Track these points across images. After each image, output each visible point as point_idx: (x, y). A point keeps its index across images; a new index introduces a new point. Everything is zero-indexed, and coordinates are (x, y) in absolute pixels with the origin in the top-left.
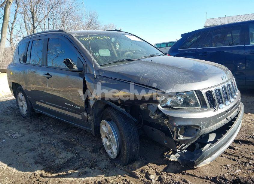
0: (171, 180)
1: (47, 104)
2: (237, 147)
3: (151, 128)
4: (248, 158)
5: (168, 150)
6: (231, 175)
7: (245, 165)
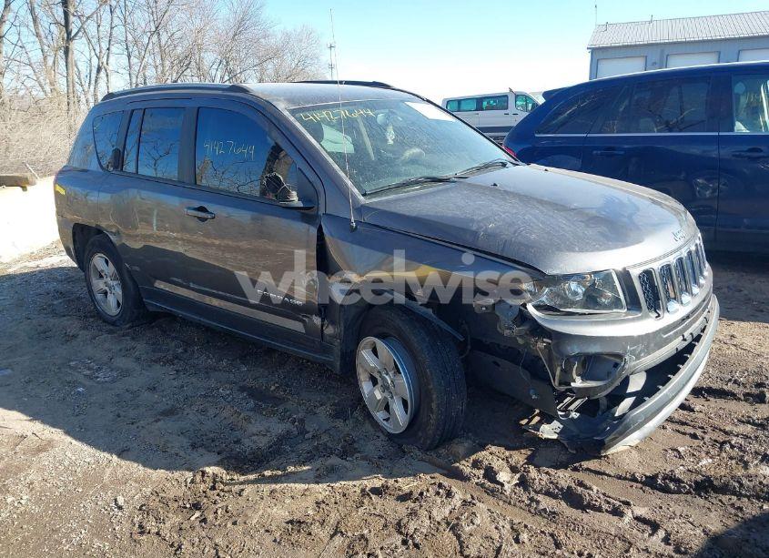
0: (551, 483)
1: (193, 289)
2: (698, 404)
3: (491, 358)
4: (726, 433)
5: (529, 414)
6: (689, 470)
7: (721, 448)
